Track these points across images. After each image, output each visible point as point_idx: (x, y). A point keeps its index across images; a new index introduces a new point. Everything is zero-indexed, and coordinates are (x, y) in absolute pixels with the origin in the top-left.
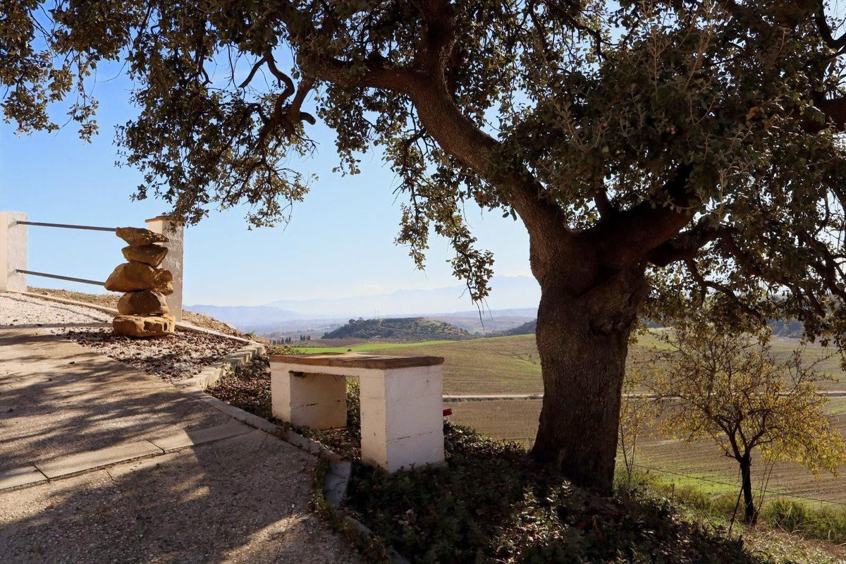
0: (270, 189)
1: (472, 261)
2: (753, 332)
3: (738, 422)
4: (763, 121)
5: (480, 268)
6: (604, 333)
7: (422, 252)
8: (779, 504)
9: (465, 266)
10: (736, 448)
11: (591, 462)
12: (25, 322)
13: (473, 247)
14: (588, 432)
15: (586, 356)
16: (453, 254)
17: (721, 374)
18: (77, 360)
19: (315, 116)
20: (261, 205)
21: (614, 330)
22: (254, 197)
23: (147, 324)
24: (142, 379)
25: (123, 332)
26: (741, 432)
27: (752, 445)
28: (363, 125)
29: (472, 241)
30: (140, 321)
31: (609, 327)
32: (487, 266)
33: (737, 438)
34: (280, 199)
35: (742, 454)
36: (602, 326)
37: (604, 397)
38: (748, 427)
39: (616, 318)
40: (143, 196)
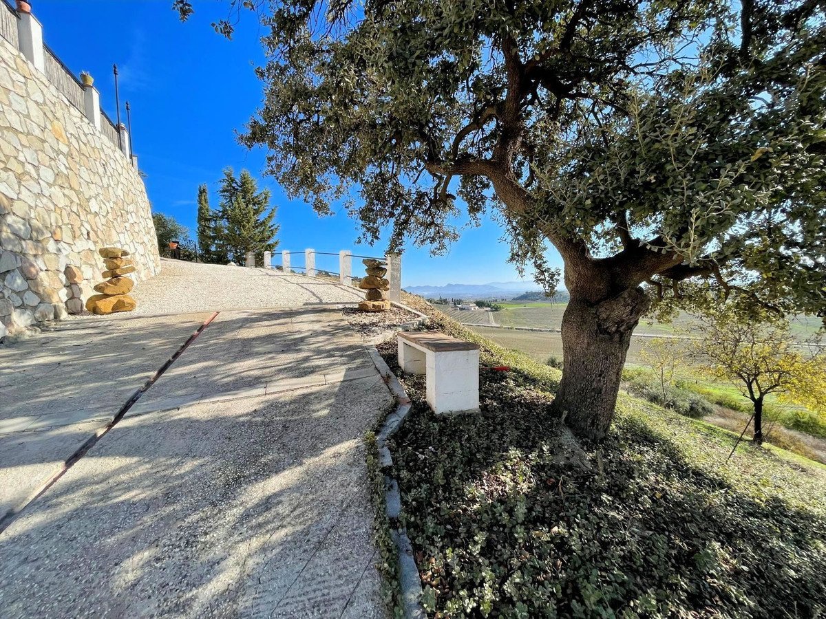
0: (439, 236)
1: (546, 274)
2: (771, 322)
3: (756, 375)
4: (770, 160)
5: (552, 278)
6: (609, 333)
7: (523, 267)
8: (797, 414)
9: (542, 277)
10: (751, 392)
11: (589, 421)
12: (334, 301)
13: (545, 266)
14: (589, 400)
15: (593, 348)
16: (535, 271)
17: (744, 344)
18: (331, 324)
19: (456, 195)
20: (436, 245)
21: (617, 331)
22: (433, 240)
23: (374, 306)
24: (352, 336)
25: (362, 309)
26: (757, 383)
27: (766, 393)
28: (483, 198)
29: (545, 262)
30: (370, 304)
31: (614, 329)
32: (556, 277)
33: (754, 386)
34: (446, 241)
35: (757, 397)
36: (607, 328)
37: (604, 378)
38: (764, 380)
39: (620, 323)
40: (359, 242)
